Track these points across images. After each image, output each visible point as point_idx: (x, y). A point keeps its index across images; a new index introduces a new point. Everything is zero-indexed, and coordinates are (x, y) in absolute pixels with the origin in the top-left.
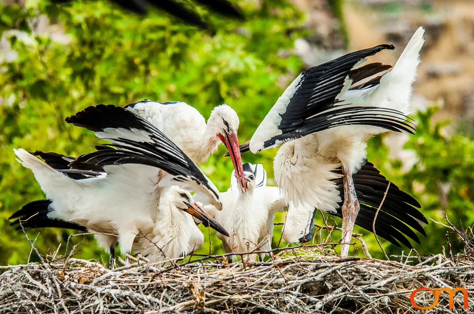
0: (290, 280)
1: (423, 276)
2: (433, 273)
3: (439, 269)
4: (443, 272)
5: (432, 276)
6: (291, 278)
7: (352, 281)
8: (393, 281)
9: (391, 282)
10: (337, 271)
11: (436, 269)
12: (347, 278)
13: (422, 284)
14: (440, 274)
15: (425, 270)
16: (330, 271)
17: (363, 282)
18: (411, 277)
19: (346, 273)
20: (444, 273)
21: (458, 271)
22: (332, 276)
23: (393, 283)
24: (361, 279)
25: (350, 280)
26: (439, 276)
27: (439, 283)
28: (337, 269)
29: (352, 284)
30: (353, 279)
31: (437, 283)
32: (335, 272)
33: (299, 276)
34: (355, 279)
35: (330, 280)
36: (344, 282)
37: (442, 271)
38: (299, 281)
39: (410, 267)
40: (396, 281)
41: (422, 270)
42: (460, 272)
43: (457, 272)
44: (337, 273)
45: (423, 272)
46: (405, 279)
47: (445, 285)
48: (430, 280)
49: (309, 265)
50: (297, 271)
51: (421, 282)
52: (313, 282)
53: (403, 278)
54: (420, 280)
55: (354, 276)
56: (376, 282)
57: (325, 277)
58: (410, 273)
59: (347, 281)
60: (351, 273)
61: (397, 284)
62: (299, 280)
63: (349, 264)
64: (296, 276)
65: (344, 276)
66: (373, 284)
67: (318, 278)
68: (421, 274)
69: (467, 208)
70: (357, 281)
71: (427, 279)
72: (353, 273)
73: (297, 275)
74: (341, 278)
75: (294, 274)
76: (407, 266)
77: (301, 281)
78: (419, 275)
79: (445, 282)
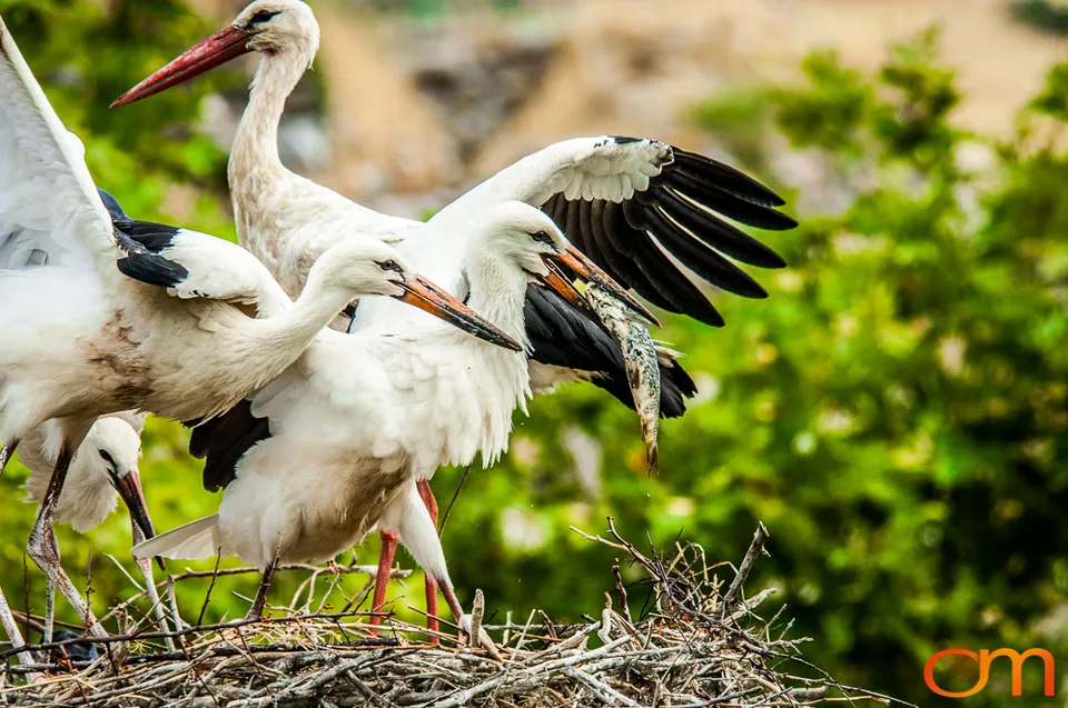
0: (232, 699)
1: (562, 676)
2: (585, 667)
3: (601, 657)
4: (611, 665)
5: (586, 675)
6: (235, 693)
7: (388, 694)
8: (489, 690)
9: (484, 694)
10: (350, 672)
11: (594, 659)
12: (374, 688)
13: (560, 695)
14: (606, 669)
15: (567, 661)
16: (333, 672)
17: (414, 695)
18: (534, 680)
19: (374, 674)
20: (613, 667)
21: (649, 658)
22: (337, 684)
23: (489, 696)
24: (411, 687)
25: (382, 692)
26: (602, 673)
27: (603, 691)
28: (351, 668)
29: (387, 700)
30: (389, 688)
31: (598, 692)
32: (343, 674)
33: (253, 688)
34: (396, 688)
35: (330, 695)
36: (367, 696)
37: (609, 662)
38: (255, 700)
39: (529, 655)
40: (496, 691)
41: (559, 662)
42: (654, 661)
43: (645, 663)
44: (348, 676)
45: (563, 665)
46: (519, 685)
47: (617, 694)
48: (581, 684)
49: (278, 658)
50: (250, 675)
51: (559, 690)
52: (290, 701)
53: (515, 683)
54: (552, 685)
55: (392, 681)
56: (447, 694)
57: (319, 688)
58: (530, 670)
59: (373, 694)
60: (386, 673)
61: (498, 697)
62: (255, 697)
63: (379, 655)
64: (247, 689)
65: (366, 684)
66: (440, 700)
67: (303, 691)
68: (557, 670)
69: (646, 501)
70: (401, 693)
71: (573, 681)
72: (390, 675)
73: (249, 686)
74: (361, 689)
75: (243, 683)
76: (523, 652)
77: (261, 700)
78: (552, 675)
79: (614, 687)
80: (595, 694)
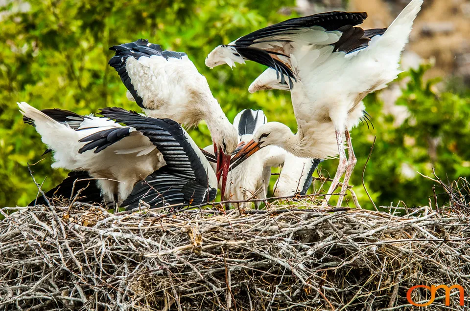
0: (283, 228)
1: (409, 227)
2: (419, 224)
3: (425, 220)
5: (418, 227)
6: (284, 225)
7: (342, 230)
8: (381, 230)
9: (379, 232)
10: (328, 220)
11: (422, 221)
12: (337, 227)
13: (408, 234)
14: (426, 225)
15: (412, 221)
16: (322, 220)
17: (352, 231)
18: (399, 227)
19: (337, 222)
20: (430, 224)
21: (443, 222)
22: (323, 224)
23: (381, 233)
24: (351, 228)
25: (340, 229)
26: (425, 227)
27: (425, 233)
28: (329, 218)
29: (342, 233)
30: (343, 228)
31: (423, 233)
32: (326, 221)
33: (292, 224)
34: (345, 228)
35: (321, 228)
36: (335, 230)
37: (428, 222)
38: (292, 229)
39: (398, 218)
40: (384, 231)
42: (445, 223)
43: (442, 224)
44: (328, 221)
45: (410, 222)
46: (392, 229)
47: (431, 235)
48: (417, 230)
50: (290, 219)
51: (408, 232)
52: (305, 230)
53: (391, 228)
54: (406, 230)
55: (344, 225)
56: (365, 231)
57: (317, 225)
58: (398, 223)
59: (337, 230)
60: (342, 222)
61: (385, 233)
62: (292, 227)
63: (340, 213)
64: (289, 224)
65: (335, 225)
66: (362, 233)
67: (310, 226)
68: (408, 225)
70: (347, 230)
71: (414, 229)
72: (344, 222)
73: (290, 223)
74: (332, 227)
75: (287, 222)
76: (395, 216)
77: (294, 229)
78: (405, 226)
79: (430, 232)
80: (422, 234)
